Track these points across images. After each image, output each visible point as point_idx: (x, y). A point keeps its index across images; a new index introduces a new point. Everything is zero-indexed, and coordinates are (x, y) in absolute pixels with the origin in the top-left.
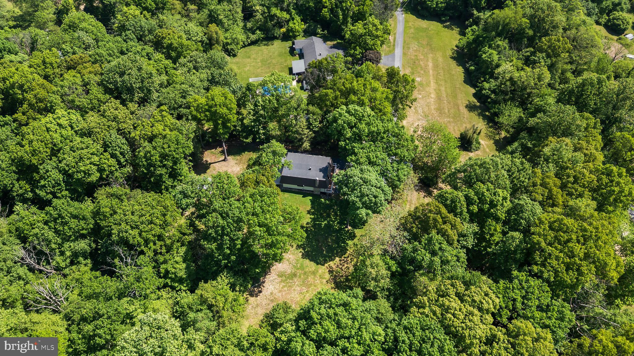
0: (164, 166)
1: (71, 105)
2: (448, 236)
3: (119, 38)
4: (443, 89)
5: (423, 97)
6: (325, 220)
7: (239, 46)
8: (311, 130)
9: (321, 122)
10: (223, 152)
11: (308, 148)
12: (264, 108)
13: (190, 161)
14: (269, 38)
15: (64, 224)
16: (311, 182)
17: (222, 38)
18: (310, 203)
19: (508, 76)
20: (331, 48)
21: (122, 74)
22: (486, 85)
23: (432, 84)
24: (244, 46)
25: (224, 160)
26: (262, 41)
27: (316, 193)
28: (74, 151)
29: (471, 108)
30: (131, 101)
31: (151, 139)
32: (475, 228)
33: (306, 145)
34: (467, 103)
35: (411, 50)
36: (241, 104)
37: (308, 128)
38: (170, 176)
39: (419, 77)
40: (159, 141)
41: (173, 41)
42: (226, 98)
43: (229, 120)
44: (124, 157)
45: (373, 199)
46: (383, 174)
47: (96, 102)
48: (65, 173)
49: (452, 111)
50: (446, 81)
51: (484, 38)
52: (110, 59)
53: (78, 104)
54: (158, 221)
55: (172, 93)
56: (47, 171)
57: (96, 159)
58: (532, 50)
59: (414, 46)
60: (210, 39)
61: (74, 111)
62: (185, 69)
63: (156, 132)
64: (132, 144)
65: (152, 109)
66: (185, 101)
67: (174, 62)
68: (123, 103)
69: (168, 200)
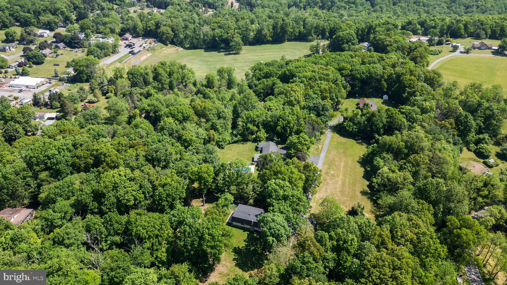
0: (167, 201)
1: (127, 166)
2: (314, 254)
3: (159, 134)
4: (347, 180)
5: (333, 183)
6: (253, 246)
7: (226, 143)
8: (255, 192)
9: (261, 188)
10: (203, 201)
11: (252, 203)
12: (229, 177)
13: (182, 202)
14: (245, 140)
15: (111, 225)
16: (249, 222)
17: (216, 138)
18: (247, 236)
19: (385, 175)
20: (280, 149)
21: (156, 152)
22: (375, 180)
23: (341, 177)
24: (229, 143)
25: (202, 206)
26: (241, 141)
27: (252, 230)
28: (125, 188)
29: (364, 193)
30: (158, 166)
31: (163, 186)
32: (334, 255)
33: (251, 201)
34: (362, 190)
35: (331, 155)
36: (217, 174)
37: (253, 191)
38: (169, 208)
39: (333, 171)
40: (167, 187)
41: (187, 138)
42: (208, 169)
43: (207, 181)
44: (149, 194)
45: (277, 231)
46: (288, 219)
47: (140, 165)
48: (117, 198)
49: (351, 194)
50: (350, 175)
51: (377, 152)
52: (152, 144)
53: (131, 165)
54: (157, 227)
55: (181, 164)
56: (110, 197)
57: (134, 193)
58: (405, 161)
59: (334, 152)
60: (210, 138)
61: (128, 169)
62: (191, 153)
63: (166, 182)
64: (154, 188)
65: (168, 171)
66: (186, 169)
67: (186, 149)
68: (154, 166)
69: (166, 217)
